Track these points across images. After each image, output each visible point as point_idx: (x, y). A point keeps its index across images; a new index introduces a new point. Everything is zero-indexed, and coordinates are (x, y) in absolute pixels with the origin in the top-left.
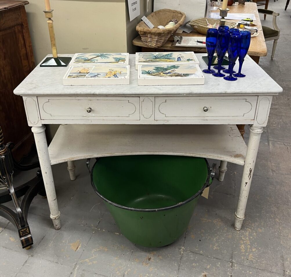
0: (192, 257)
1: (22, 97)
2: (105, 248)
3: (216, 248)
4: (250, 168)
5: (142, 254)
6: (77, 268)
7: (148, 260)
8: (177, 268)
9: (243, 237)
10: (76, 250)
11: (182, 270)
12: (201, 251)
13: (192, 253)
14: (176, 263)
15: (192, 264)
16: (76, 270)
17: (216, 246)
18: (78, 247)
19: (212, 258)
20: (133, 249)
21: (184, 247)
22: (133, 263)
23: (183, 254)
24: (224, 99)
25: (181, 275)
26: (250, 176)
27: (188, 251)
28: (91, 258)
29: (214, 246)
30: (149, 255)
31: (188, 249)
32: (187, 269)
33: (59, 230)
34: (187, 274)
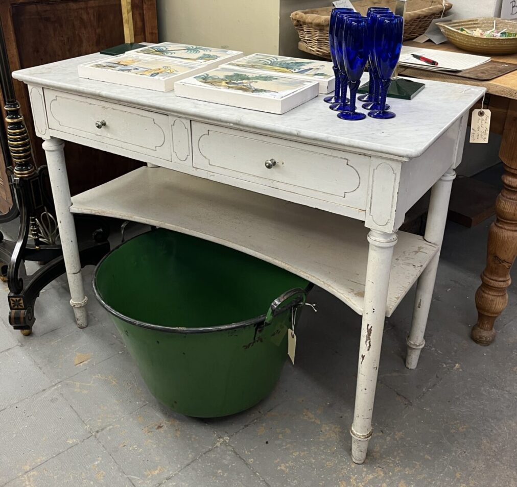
0: (228, 459)
1: (27, 85)
2: (114, 381)
3: (283, 468)
4: (368, 325)
5: (157, 414)
6: (56, 387)
7: (157, 426)
8: (186, 462)
9: (354, 478)
10: (76, 365)
11: (193, 469)
12: (252, 460)
13: (233, 454)
14: (193, 453)
15: (217, 470)
16: (53, 389)
17: (288, 465)
18: (83, 361)
19: (261, 479)
20: (149, 402)
21: (230, 439)
22: (131, 419)
23: (217, 447)
24: (305, 150)
25: (183, 475)
26: (369, 343)
27: (228, 447)
28: (84, 384)
29: (281, 463)
30: (164, 421)
31: (233, 445)
32: (201, 471)
33: (81, 330)
34: (194, 479)
